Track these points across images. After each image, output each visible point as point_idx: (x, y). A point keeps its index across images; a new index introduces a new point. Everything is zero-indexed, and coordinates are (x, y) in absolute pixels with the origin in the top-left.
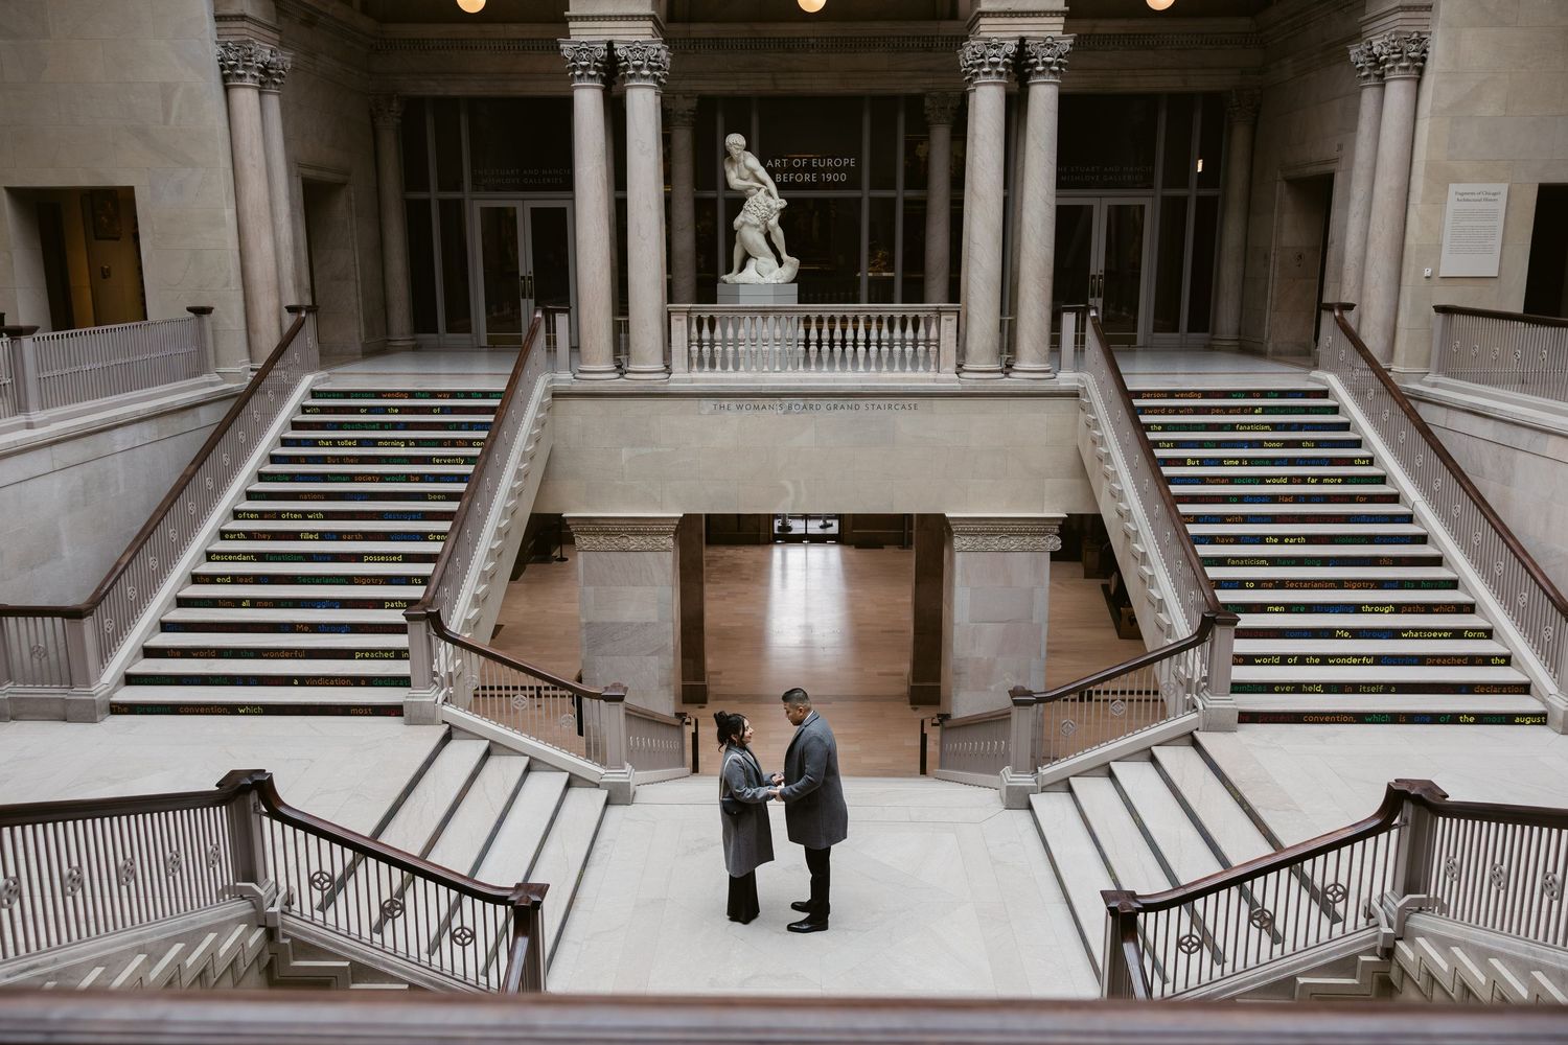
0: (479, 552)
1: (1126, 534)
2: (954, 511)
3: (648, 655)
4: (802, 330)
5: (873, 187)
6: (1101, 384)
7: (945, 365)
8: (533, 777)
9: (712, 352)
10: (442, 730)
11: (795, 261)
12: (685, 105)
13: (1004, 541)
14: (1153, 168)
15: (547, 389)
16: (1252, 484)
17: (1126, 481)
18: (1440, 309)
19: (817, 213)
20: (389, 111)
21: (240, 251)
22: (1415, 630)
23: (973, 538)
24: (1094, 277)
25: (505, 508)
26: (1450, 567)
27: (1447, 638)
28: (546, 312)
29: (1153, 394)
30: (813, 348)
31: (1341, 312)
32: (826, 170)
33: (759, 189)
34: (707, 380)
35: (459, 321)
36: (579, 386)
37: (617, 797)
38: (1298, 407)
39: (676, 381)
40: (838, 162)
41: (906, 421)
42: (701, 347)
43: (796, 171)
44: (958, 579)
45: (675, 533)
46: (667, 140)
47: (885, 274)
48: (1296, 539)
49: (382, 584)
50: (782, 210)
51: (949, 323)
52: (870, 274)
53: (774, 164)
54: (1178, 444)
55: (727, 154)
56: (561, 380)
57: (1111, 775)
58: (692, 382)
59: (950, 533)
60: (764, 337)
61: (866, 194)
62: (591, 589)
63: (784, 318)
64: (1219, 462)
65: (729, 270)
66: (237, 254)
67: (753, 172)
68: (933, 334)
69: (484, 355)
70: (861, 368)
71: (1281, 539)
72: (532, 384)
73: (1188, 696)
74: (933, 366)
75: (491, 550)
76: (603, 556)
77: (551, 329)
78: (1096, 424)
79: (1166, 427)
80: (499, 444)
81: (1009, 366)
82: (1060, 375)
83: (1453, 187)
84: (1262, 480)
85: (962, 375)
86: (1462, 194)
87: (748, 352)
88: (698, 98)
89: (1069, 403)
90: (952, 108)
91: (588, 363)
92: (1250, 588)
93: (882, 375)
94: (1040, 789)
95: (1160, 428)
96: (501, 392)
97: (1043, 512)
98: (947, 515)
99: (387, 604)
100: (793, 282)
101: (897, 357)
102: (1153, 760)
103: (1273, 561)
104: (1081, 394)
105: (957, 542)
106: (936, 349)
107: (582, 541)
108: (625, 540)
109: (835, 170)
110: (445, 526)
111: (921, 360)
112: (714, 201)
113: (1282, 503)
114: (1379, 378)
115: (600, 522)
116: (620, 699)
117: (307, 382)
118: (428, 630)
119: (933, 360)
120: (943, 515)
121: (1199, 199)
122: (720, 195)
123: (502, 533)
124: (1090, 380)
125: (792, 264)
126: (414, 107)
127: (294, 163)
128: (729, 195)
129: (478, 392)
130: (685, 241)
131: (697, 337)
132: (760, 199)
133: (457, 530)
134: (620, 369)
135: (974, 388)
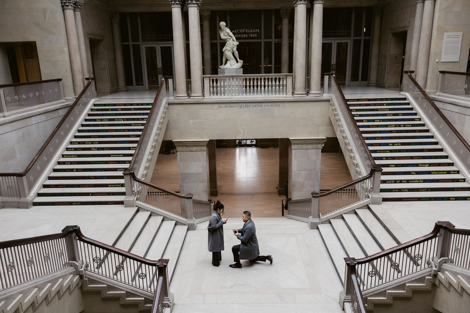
0: (146, 153)
1: (345, 144)
2: (292, 137)
3: (200, 183)
4: (244, 83)
5: (265, 38)
6: (337, 97)
7: (289, 93)
8: (165, 222)
9: (217, 90)
10: (136, 209)
11: (242, 61)
12: (207, 14)
13: (307, 146)
14: (351, 31)
15: (166, 102)
16: (384, 127)
17: (345, 127)
18: (441, 72)
19: (247, 47)
20: (116, 17)
21: (70, 61)
22: (435, 171)
23: (298, 145)
24: (332, 65)
25: (154, 139)
26: (446, 152)
27: (445, 174)
28: (165, 78)
29: (352, 100)
30: (248, 88)
31: (410, 74)
32: (251, 33)
33: (230, 39)
34: (215, 98)
35: (140, 82)
36: (176, 101)
37: (191, 228)
38: (397, 103)
39: (206, 99)
40: (254, 31)
41: (277, 110)
42: (213, 88)
43: (241, 34)
44: (293, 158)
45: (207, 146)
46: (202, 26)
47: (268, 66)
48: (398, 144)
49: (117, 164)
50: (237, 46)
52: (264, 66)
53: (234, 32)
54: (361, 115)
55: (220, 28)
56: (171, 99)
57: (343, 218)
58: (211, 99)
59: (291, 144)
60: (233, 85)
61: (263, 40)
62: (181, 163)
63: (239, 78)
64: (374, 121)
65: (222, 64)
66: (69, 62)
67: (228, 33)
68: (285, 83)
69: (148, 92)
70: (263, 94)
71: (393, 144)
72: (162, 101)
73: (367, 194)
74: (285, 93)
75: (150, 152)
76: (185, 153)
77: (167, 84)
78: (335, 110)
79: (357, 110)
80: (152, 120)
81: (308, 92)
82: (324, 95)
83: (445, 34)
84: (387, 126)
85: (293, 95)
86: (448, 36)
87: (228, 90)
88: (211, 11)
89: (327, 103)
90: (289, 13)
91: (179, 94)
92: (384, 160)
93: (269, 96)
94: (321, 223)
95: (355, 110)
96: (152, 103)
97: (319, 137)
98: (290, 138)
99: (118, 170)
100: (241, 68)
101: (274, 90)
102: (356, 213)
103: (391, 151)
104: (330, 100)
105: (293, 147)
106: (286, 88)
107: (178, 149)
108: (192, 148)
109: (253, 33)
110: (135, 145)
111: (281, 91)
112: (216, 44)
113: (393, 133)
114: (423, 94)
115: (184, 143)
116: (191, 198)
117: (92, 101)
118: (131, 178)
119: (285, 91)
120: (288, 139)
121: (365, 40)
122: (218, 42)
123: (154, 147)
124: (333, 96)
125: (241, 62)
126: (123, 16)
127: (86, 34)
128: (221, 41)
129: (145, 104)
130: (208, 56)
131: (212, 85)
132: (231, 42)
133: (139, 146)
134: (189, 96)
135: (298, 99)
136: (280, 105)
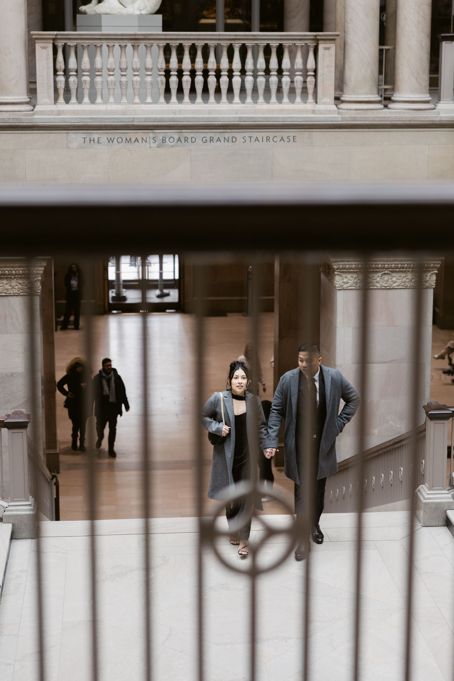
7: (324, 96)
9: (79, 82)
13: (386, 278)
23: (355, 275)
34: (75, 112)
39: (42, 113)
41: (284, 153)
42: (67, 77)
44: (340, 319)
51: (327, 51)
58: (59, 115)
60: (134, 66)
63: (155, 45)
68: (311, 64)
70: (235, 99)
74: (310, 97)
81: (388, 97)
82: (441, 106)
85: (339, 106)
87: (118, 84)
93: (258, 107)
101: (272, 87)
105: (338, 281)
106: (314, 79)
111: (297, 91)
119: (311, 91)
131: (63, 67)
135: (355, 119)
136: (297, 139)
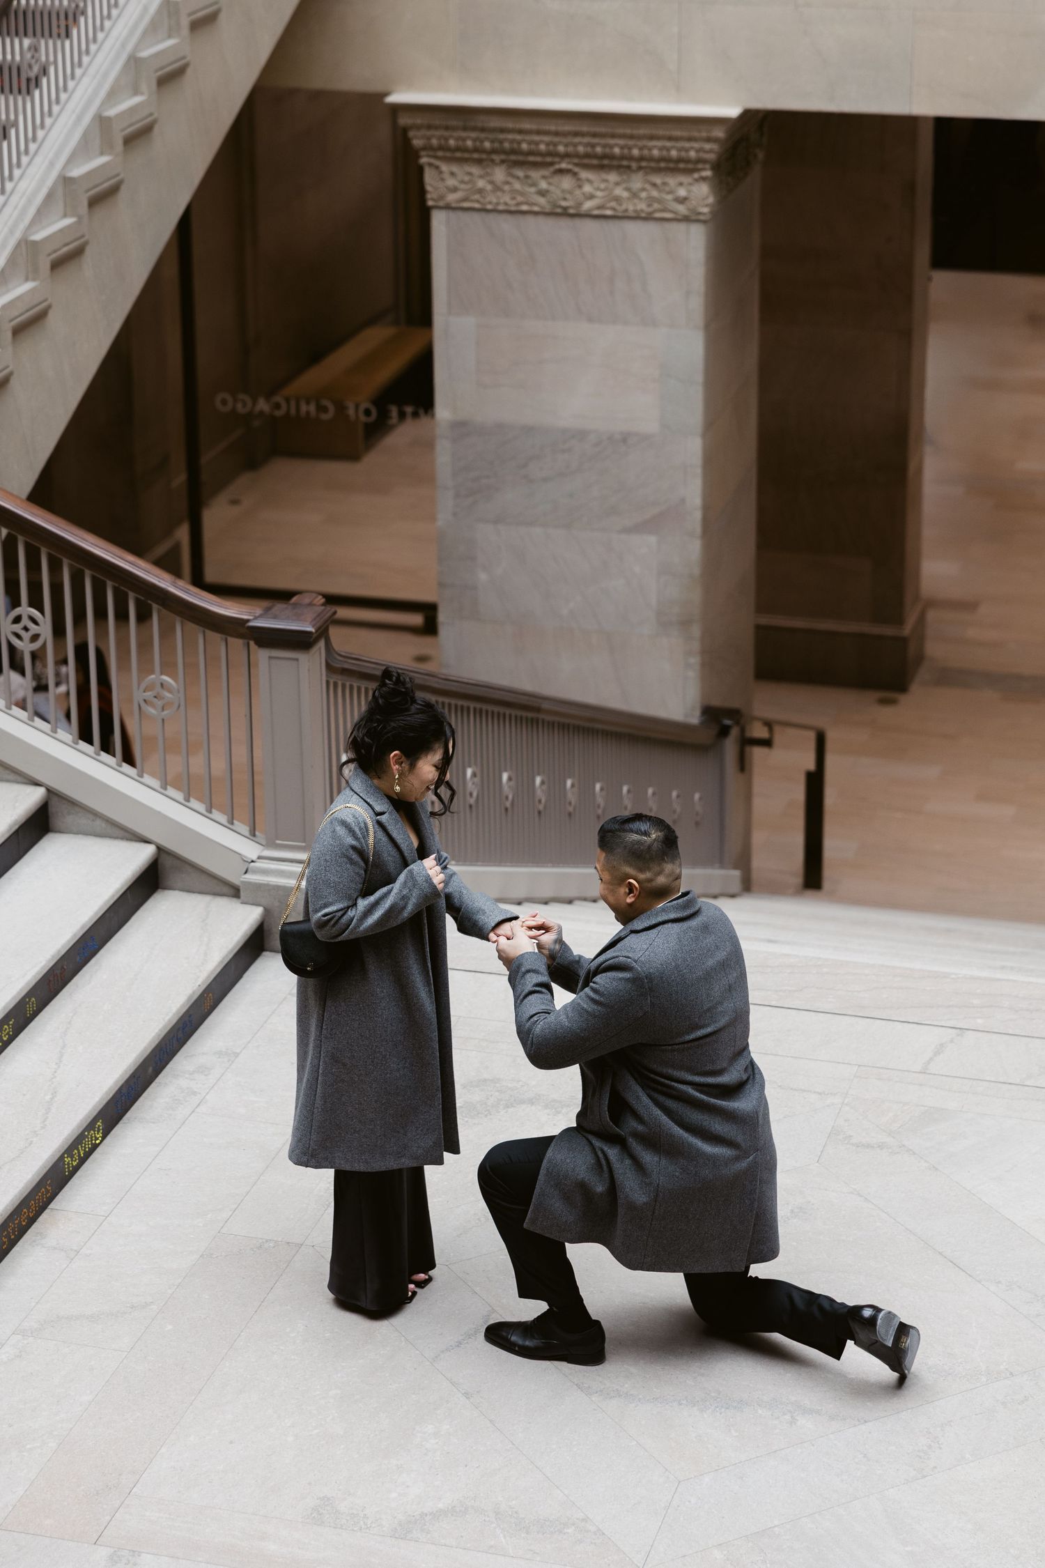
0: (23, 185)
3: (628, 530)
45: (717, 167)
76: (506, 225)
108: (567, 182)
115: (495, 122)
